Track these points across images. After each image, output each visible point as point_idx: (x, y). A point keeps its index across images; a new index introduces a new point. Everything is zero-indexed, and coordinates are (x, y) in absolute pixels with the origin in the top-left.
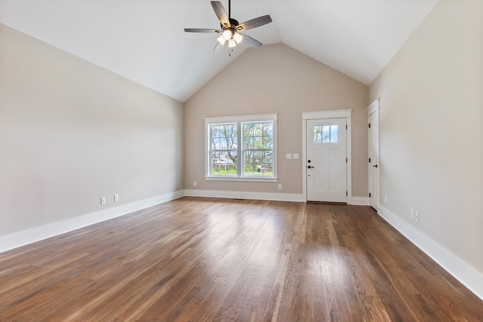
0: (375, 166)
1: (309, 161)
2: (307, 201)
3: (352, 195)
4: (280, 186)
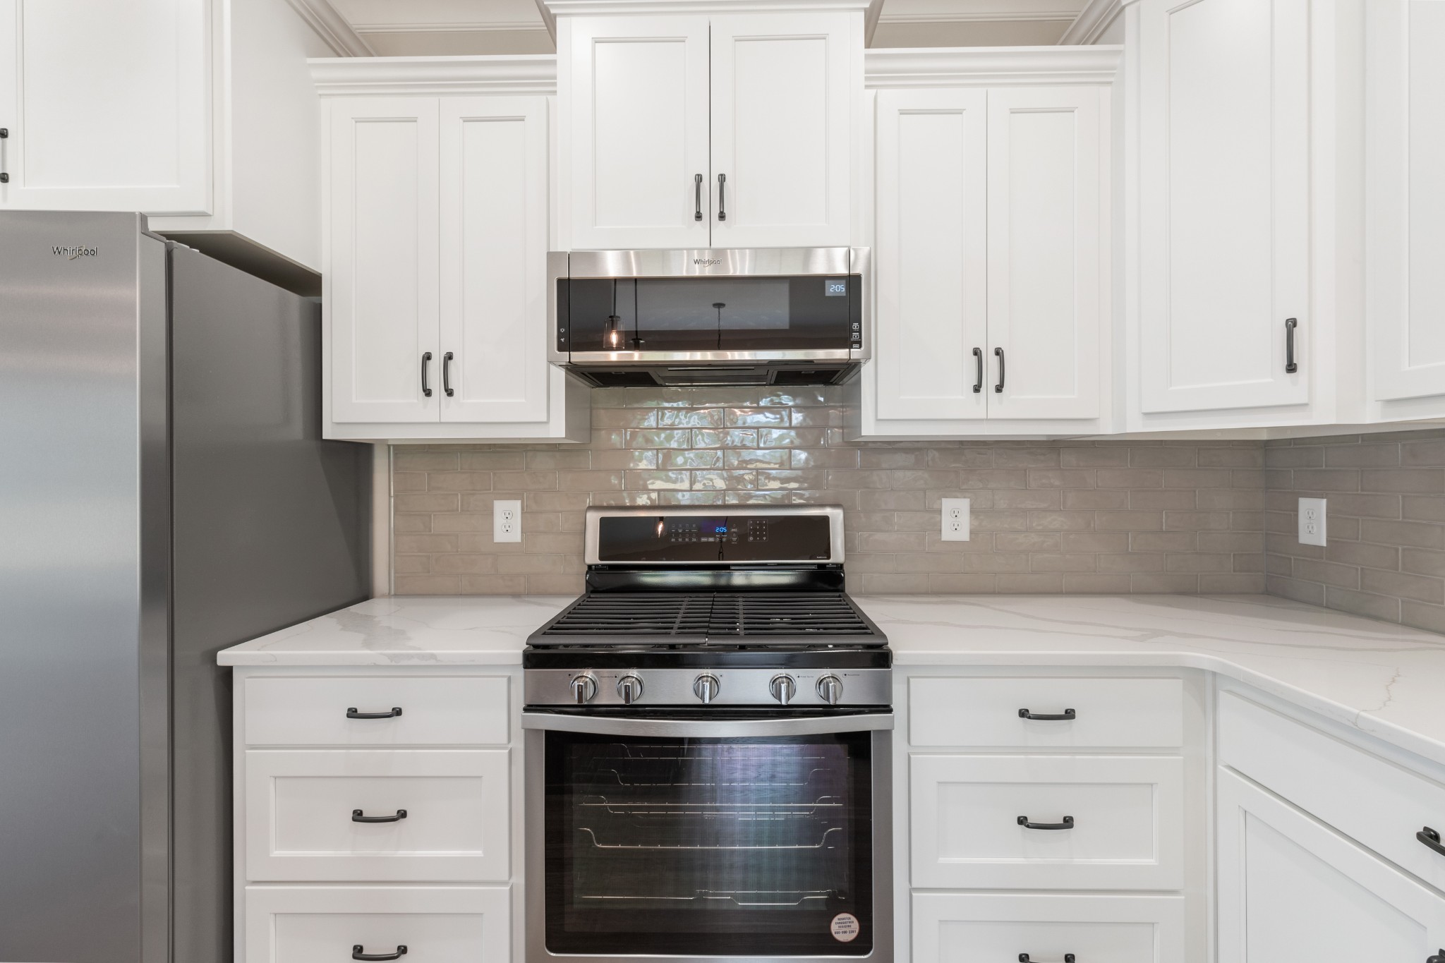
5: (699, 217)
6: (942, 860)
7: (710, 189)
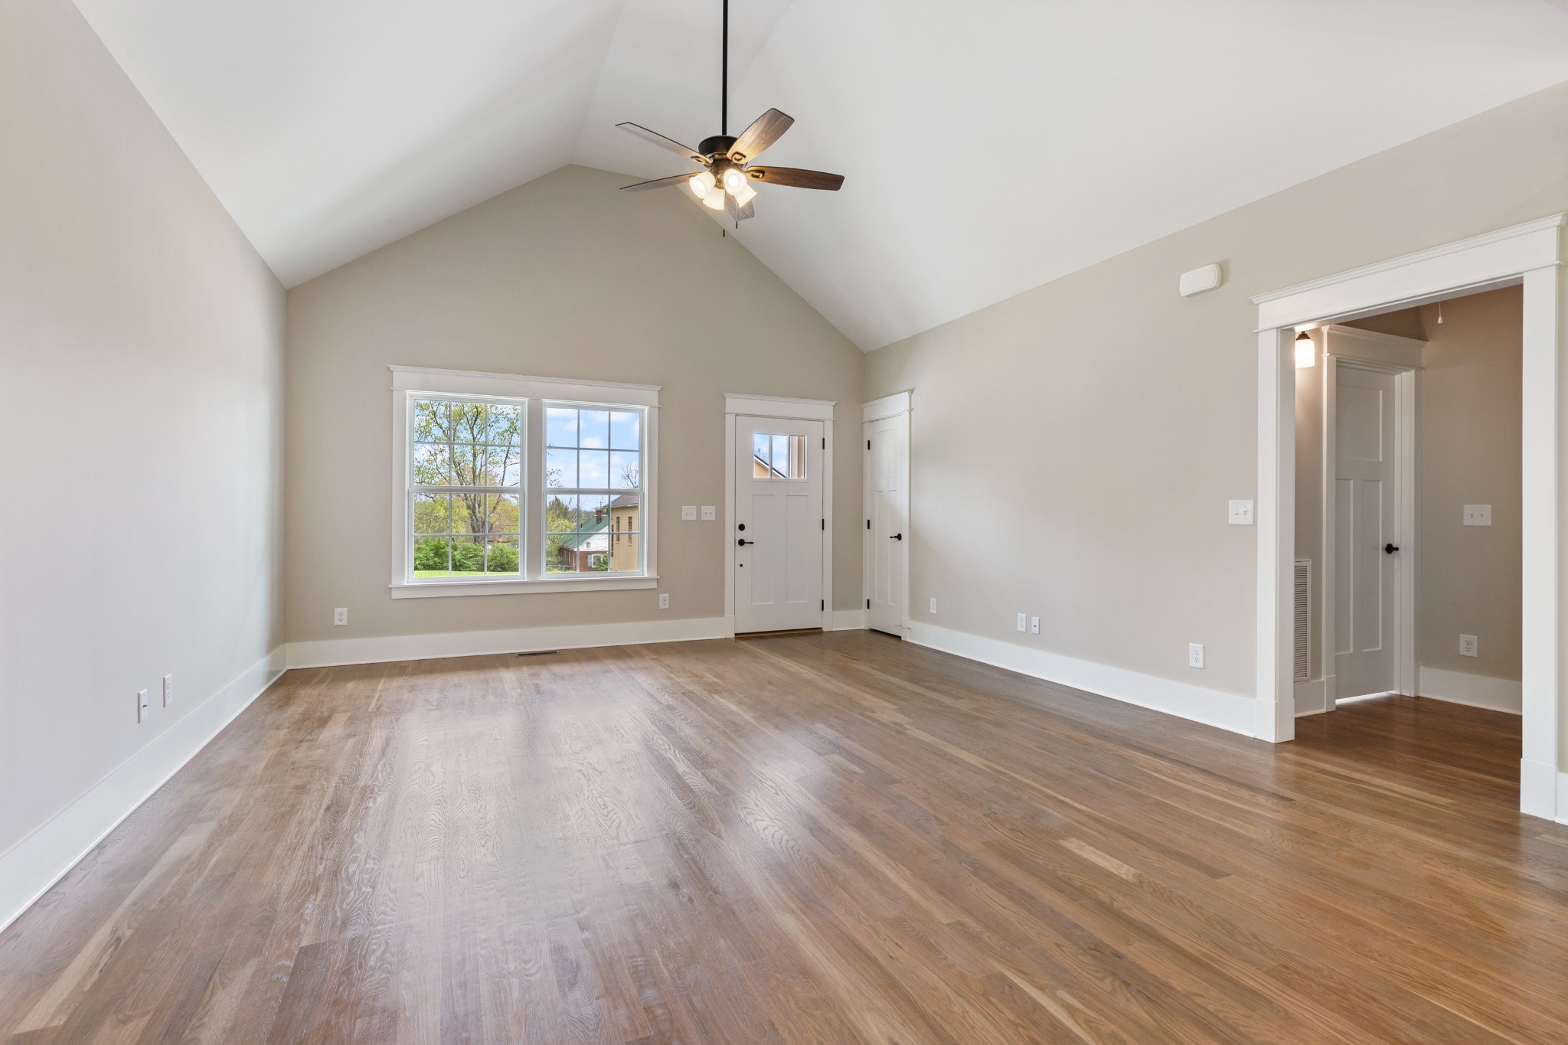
0: (896, 537)
1: (742, 527)
2: (736, 634)
3: (834, 608)
4: (664, 600)
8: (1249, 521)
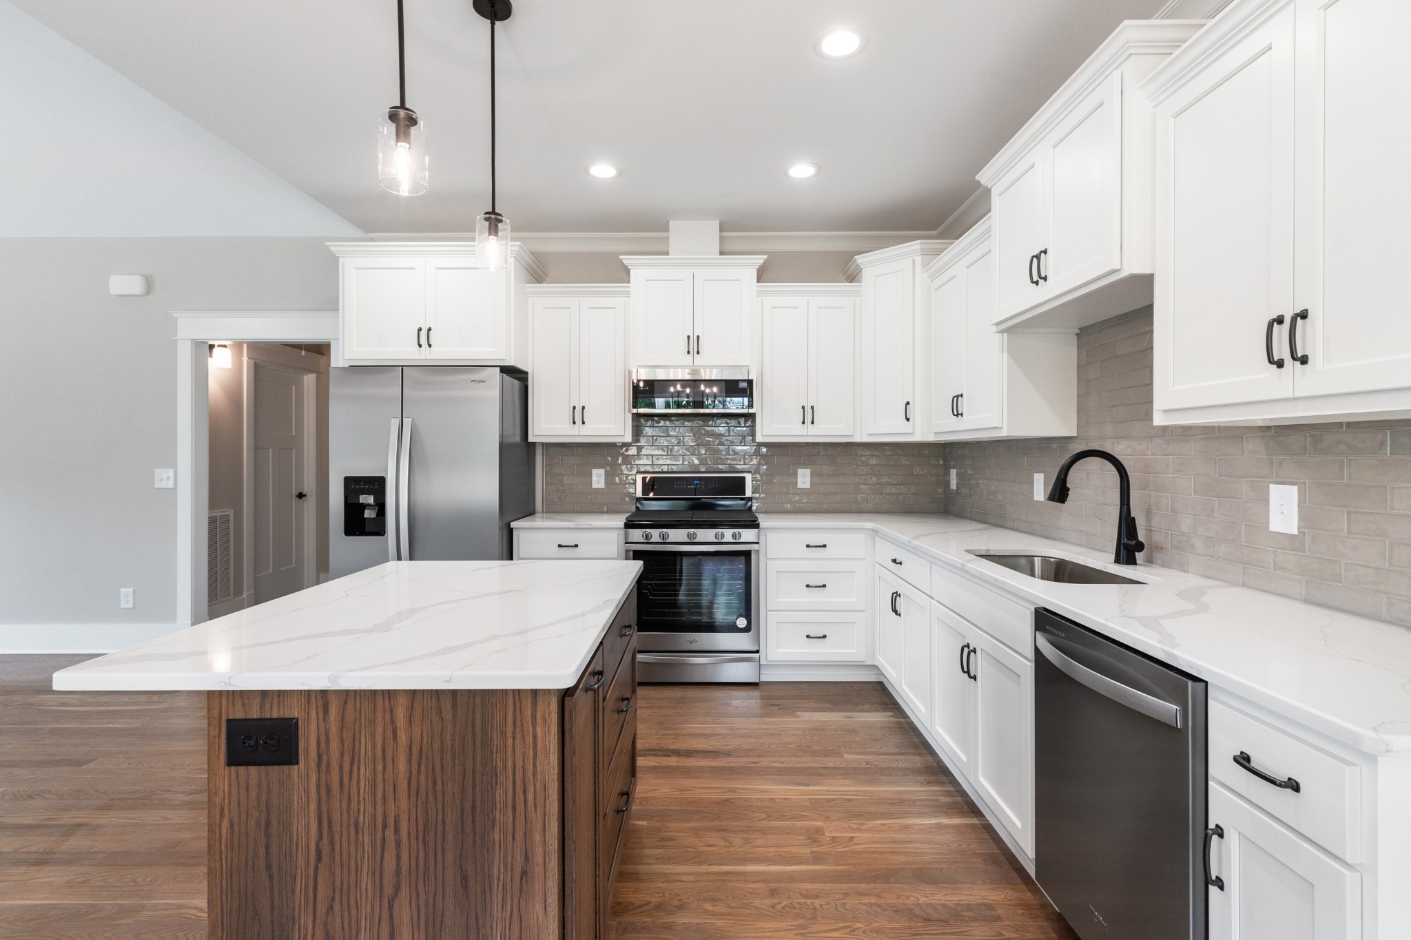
5: (689, 353)
6: (778, 600)
7: (693, 341)
8: (171, 484)
